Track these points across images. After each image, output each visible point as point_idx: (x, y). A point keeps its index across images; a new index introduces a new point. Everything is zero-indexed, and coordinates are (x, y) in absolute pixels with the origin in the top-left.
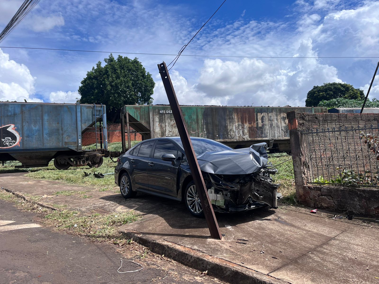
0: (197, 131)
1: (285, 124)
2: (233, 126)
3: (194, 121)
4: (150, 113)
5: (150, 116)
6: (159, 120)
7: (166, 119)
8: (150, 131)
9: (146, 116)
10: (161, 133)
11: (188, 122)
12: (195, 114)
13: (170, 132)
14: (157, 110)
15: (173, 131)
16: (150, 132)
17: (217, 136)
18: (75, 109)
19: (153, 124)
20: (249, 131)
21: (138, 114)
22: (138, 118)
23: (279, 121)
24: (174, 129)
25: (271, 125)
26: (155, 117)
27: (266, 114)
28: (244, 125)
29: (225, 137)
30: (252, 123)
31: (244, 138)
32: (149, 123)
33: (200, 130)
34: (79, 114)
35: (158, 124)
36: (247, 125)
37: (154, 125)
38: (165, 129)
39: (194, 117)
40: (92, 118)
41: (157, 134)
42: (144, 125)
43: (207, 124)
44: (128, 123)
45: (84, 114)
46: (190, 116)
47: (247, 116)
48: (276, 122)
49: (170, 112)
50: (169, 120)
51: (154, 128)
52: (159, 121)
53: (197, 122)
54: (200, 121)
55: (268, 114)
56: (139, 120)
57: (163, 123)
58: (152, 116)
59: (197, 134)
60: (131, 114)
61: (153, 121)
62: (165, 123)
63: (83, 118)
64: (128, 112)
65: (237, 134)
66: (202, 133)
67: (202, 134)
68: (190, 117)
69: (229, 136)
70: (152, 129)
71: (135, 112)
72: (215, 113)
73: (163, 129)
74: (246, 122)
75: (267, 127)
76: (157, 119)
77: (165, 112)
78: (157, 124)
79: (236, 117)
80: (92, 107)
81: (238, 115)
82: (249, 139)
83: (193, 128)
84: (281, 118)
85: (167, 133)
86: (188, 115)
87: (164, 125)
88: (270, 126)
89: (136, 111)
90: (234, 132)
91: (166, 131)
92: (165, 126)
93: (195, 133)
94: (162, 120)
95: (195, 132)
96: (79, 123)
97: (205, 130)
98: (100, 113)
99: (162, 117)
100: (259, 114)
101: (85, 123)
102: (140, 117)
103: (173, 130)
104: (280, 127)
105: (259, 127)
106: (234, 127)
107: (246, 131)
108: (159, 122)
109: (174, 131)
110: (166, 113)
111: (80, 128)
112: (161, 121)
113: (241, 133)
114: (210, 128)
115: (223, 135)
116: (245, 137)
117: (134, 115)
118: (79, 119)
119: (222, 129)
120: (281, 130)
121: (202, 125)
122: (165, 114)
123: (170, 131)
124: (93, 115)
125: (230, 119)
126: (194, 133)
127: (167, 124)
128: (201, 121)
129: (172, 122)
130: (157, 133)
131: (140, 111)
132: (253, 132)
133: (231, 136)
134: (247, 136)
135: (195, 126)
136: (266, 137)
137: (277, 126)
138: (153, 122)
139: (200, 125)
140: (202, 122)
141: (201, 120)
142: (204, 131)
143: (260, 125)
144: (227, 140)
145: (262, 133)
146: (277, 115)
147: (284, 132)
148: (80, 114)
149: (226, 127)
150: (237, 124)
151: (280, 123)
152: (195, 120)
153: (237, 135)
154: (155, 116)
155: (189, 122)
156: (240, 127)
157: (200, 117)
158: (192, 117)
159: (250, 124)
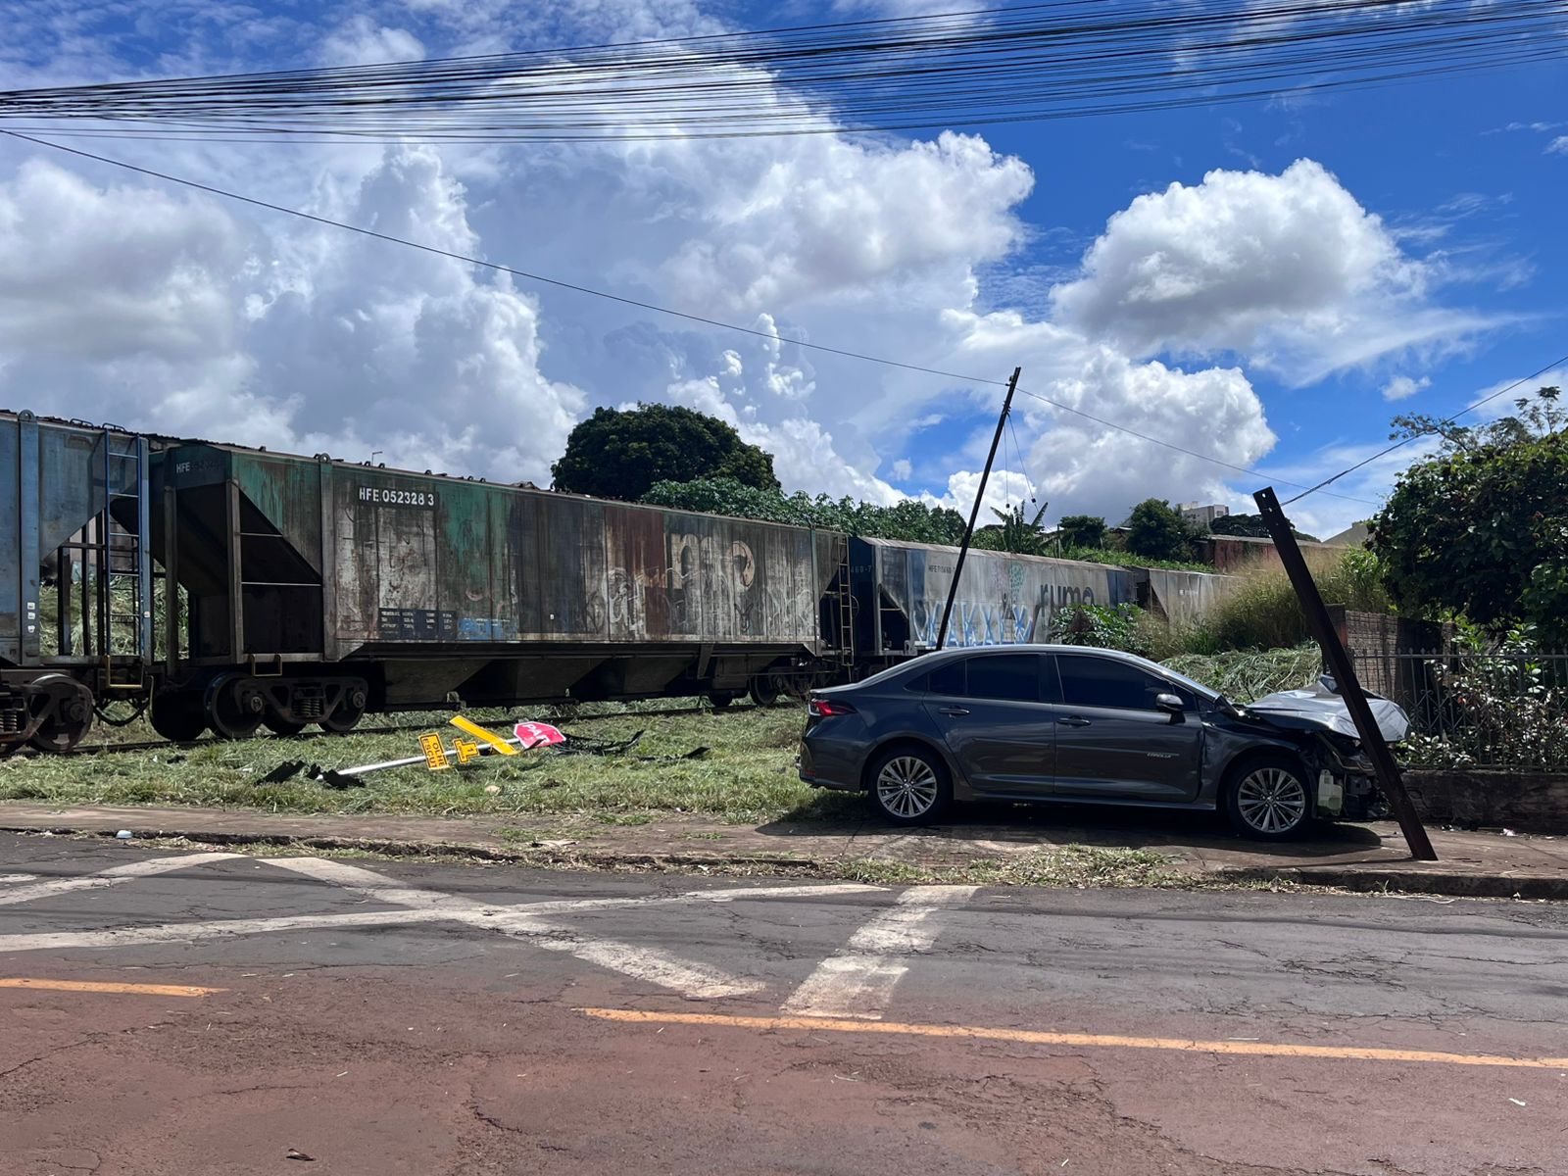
0: (487, 594)
1: (745, 584)
2: (600, 580)
3: (478, 546)
4: (324, 494)
5: (324, 510)
6: (355, 529)
7: (381, 529)
8: (320, 579)
9: (308, 509)
10: (361, 593)
11: (457, 550)
12: (484, 514)
13: (395, 588)
14: (348, 485)
15: (406, 587)
16: (322, 586)
17: (552, 616)
18: (12, 442)
19: (332, 546)
20: (646, 604)
21: (276, 496)
22: (274, 513)
23: (729, 571)
24: (407, 577)
25: (708, 585)
26: (342, 519)
27: (696, 539)
28: (633, 581)
29: (577, 624)
30: (655, 573)
31: (631, 633)
32: (317, 543)
33: (498, 589)
34: (30, 473)
35: (352, 552)
36: (640, 580)
37: (335, 552)
38: (378, 575)
39: (479, 529)
40: (87, 496)
41: (347, 596)
42: (298, 550)
43: (520, 563)
44: (237, 534)
45: (56, 471)
46: (465, 523)
47: (642, 543)
48: (720, 573)
49: (398, 496)
50: (393, 537)
51: (338, 568)
52: (355, 534)
53: (489, 553)
54: (497, 549)
55: (700, 542)
56: (279, 525)
57: (371, 546)
58: (331, 512)
59: (488, 605)
60: (250, 494)
61: (334, 533)
62: (378, 549)
63: (48, 494)
64: (236, 482)
65: (612, 616)
66: (502, 603)
67: (503, 607)
68: (466, 529)
69: (589, 619)
70: (327, 573)
71: (264, 484)
72: (546, 521)
73: (368, 571)
74: (638, 568)
75: (697, 593)
76: (347, 529)
77: (380, 494)
78: (347, 549)
79: (609, 545)
80: (90, 439)
81: (615, 537)
82: (647, 637)
83: (473, 577)
84: (734, 562)
85: (382, 594)
86: (458, 519)
87: (373, 557)
88: (703, 587)
89: (268, 481)
90: (602, 605)
91: (378, 586)
92: (378, 560)
93: (482, 601)
94: (365, 530)
95: (480, 597)
96: (30, 517)
97: (513, 587)
98: (123, 476)
99: (368, 520)
100: (675, 538)
101: (57, 518)
102: (285, 508)
103: (404, 583)
104: (731, 595)
105: (676, 590)
106: (604, 585)
107: (638, 604)
108: (355, 539)
109: (410, 587)
110: (382, 504)
111: (35, 544)
112: (363, 537)
113: (624, 610)
114: (531, 581)
115: (570, 613)
116: (633, 627)
117: (263, 497)
118: (30, 495)
119: (567, 590)
120: (733, 607)
121: (504, 567)
122: (377, 505)
123: (395, 584)
124: (93, 482)
125: (591, 548)
126: (476, 598)
127: (384, 553)
128: (501, 551)
129: (404, 543)
130: (347, 590)
131: (286, 482)
132: (658, 610)
133: (593, 620)
134: (641, 623)
135: (479, 568)
136: (693, 631)
137: (723, 591)
138: (335, 540)
139: (499, 564)
140: (503, 555)
141: (503, 547)
142: (510, 594)
143: (677, 585)
144: (581, 636)
145: (682, 615)
146: (723, 549)
147: (742, 615)
148: (36, 470)
149: (579, 582)
150: (611, 572)
151: (730, 577)
152: (484, 542)
153: (612, 621)
154: (340, 512)
155: (462, 549)
156: (622, 585)
157: (499, 532)
158: (470, 530)
159: (650, 575)
